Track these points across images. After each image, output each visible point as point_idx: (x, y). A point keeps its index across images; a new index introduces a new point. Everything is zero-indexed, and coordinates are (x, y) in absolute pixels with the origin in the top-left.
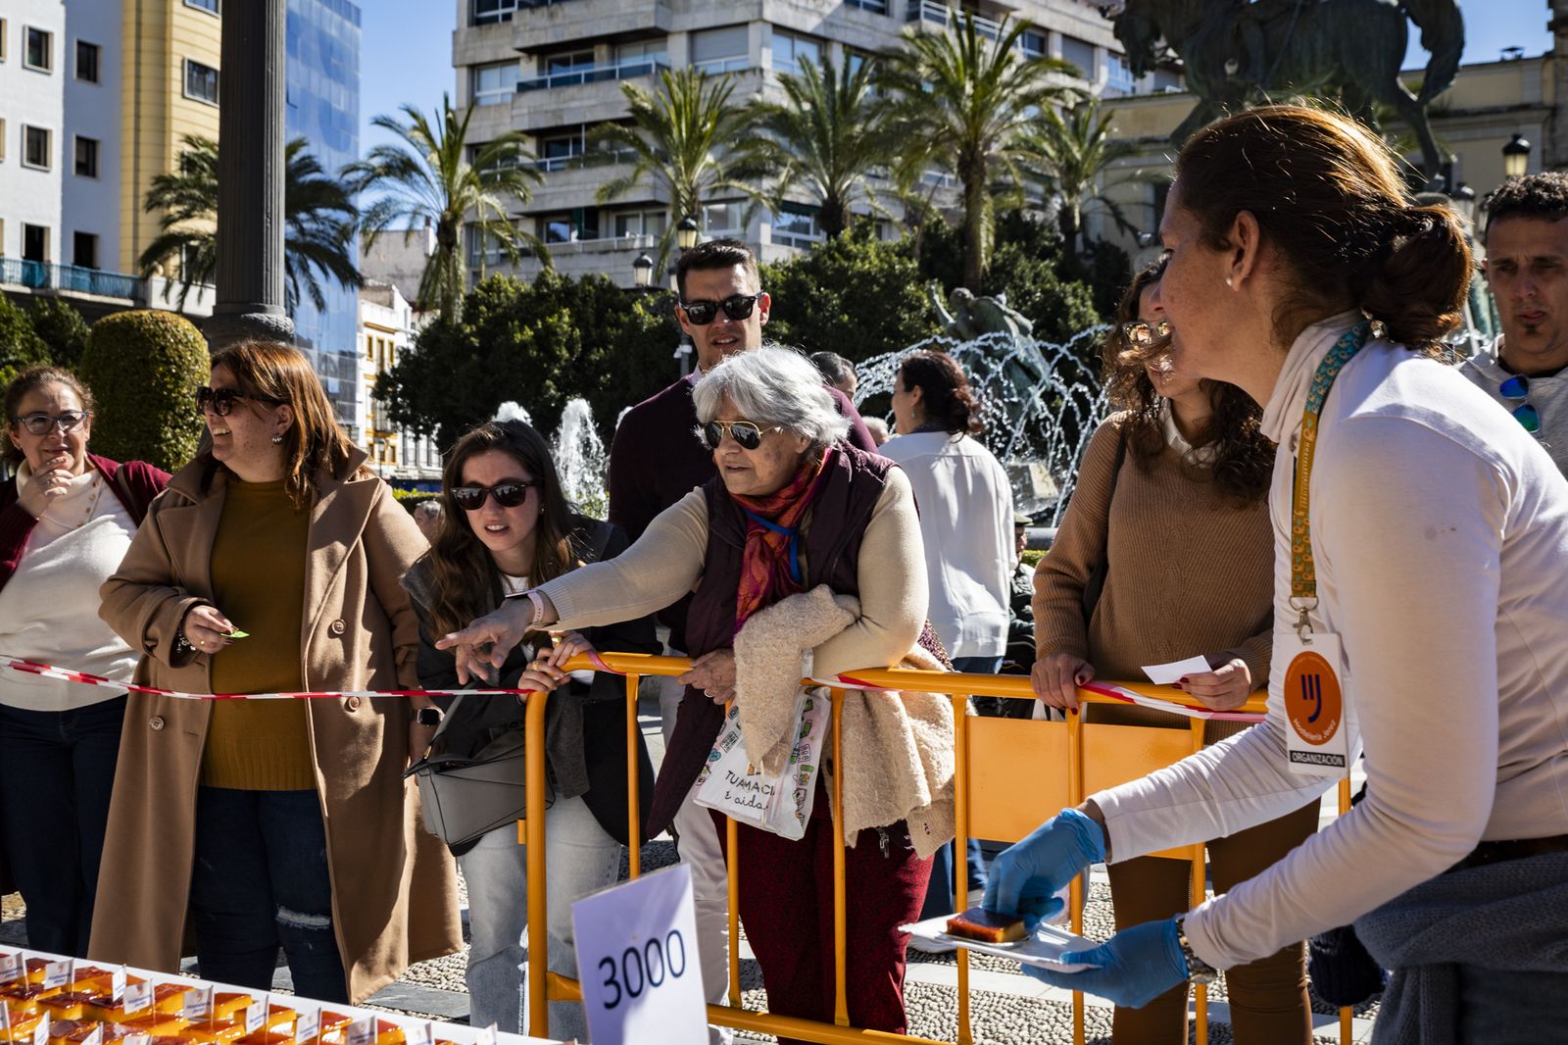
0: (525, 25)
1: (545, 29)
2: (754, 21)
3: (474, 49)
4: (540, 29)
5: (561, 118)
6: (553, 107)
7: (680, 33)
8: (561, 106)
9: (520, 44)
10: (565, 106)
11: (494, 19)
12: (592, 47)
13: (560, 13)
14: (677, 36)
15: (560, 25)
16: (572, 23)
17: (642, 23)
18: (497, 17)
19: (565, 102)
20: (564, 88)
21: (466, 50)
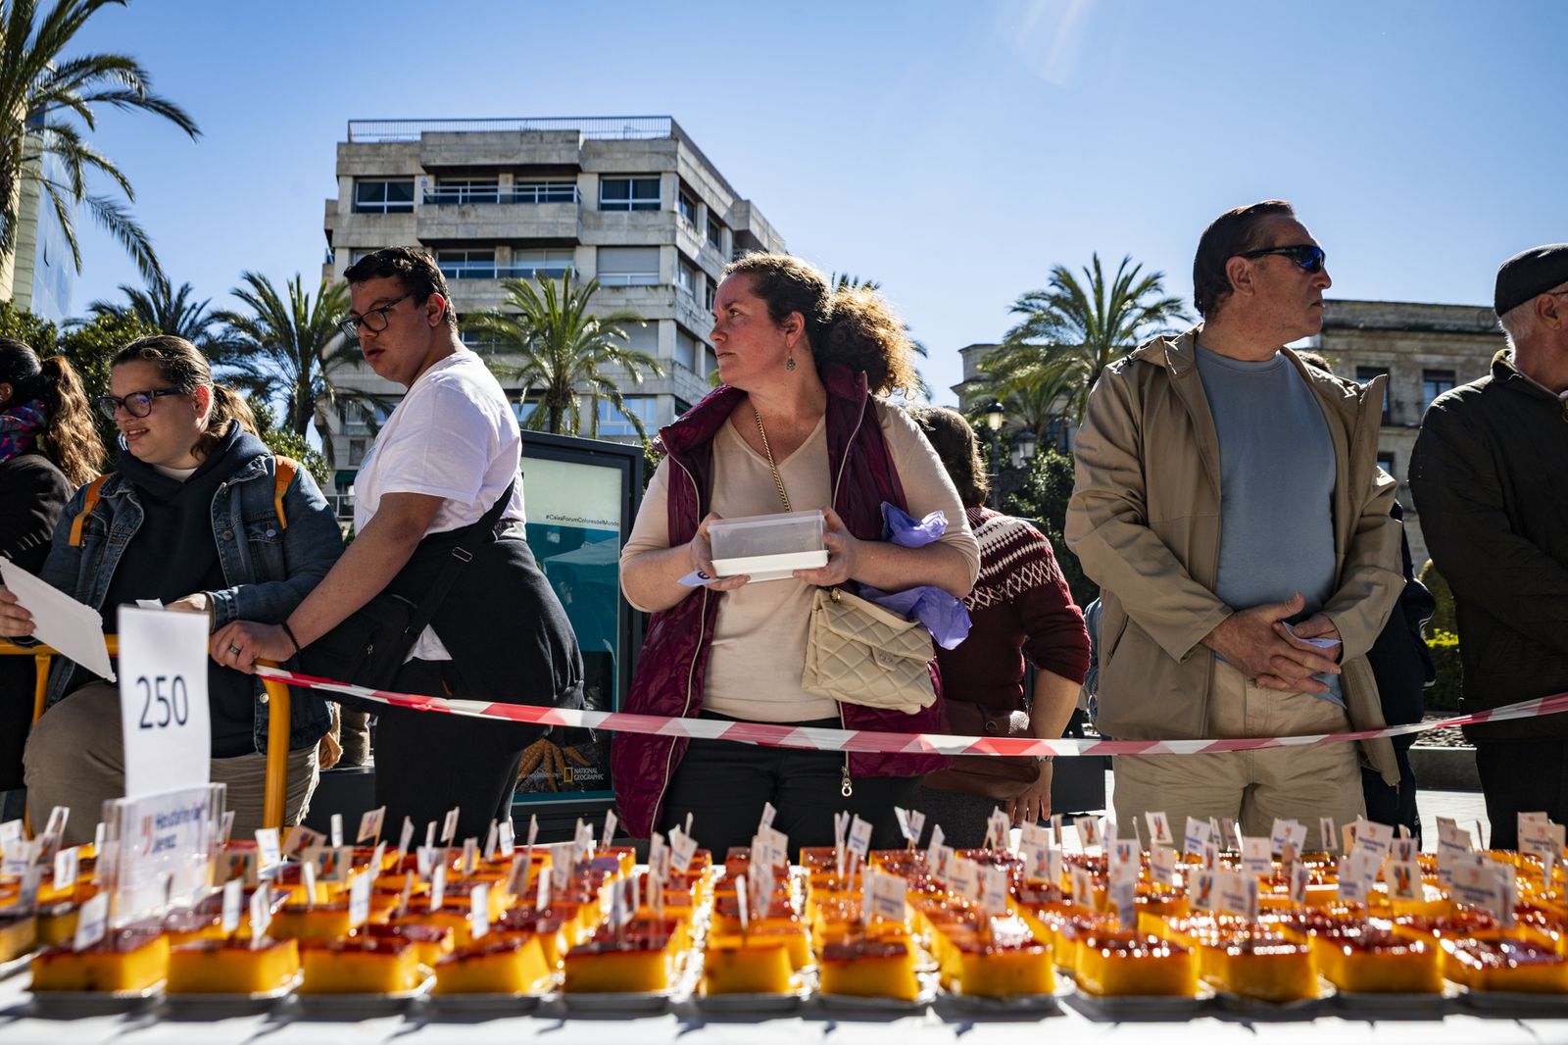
0: (433, 219)
1: (456, 225)
2: (666, 245)
3: (360, 234)
4: (450, 225)
5: (471, 306)
6: (463, 296)
7: (589, 246)
8: (472, 296)
9: (426, 235)
10: (477, 296)
11: (380, 210)
12: (494, 247)
13: (473, 214)
14: (585, 249)
15: (473, 224)
16: (486, 224)
17: (561, 233)
18: (383, 208)
19: (476, 292)
20: (476, 280)
21: (350, 234)
